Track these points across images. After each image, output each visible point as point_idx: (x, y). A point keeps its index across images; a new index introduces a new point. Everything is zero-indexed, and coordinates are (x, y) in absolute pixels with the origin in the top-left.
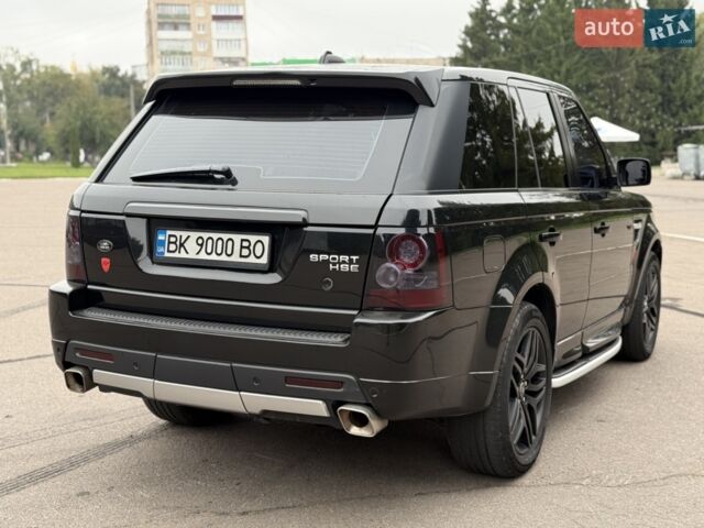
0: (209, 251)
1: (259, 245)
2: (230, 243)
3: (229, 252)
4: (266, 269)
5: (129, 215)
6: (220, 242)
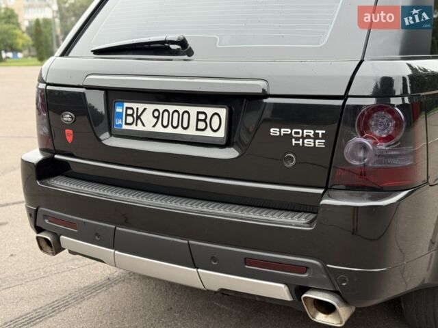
0: (165, 124)
1: (216, 117)
2: (186, 116)
3: (185, 125)
4: (224, 143)
5: (88, 88)
6: (176, 115)
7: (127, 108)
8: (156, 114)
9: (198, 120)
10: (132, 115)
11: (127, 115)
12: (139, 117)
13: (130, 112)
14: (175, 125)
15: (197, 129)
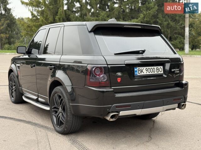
0: (149, 72)
2: (154, 69)
3: (154, 71)
7: (138, 69)
8: (147, 70)
9: (157, 70)
10: (140, 71)
11: (138, 71)
12: (142, 71)
13: (139, 70)
14: (152, 72)
15: (157, 72)
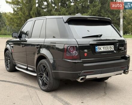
7: (98, 47)
8: (103, 48)
12: (100, 49)
14: (107, 49)
15: (110, 49)
